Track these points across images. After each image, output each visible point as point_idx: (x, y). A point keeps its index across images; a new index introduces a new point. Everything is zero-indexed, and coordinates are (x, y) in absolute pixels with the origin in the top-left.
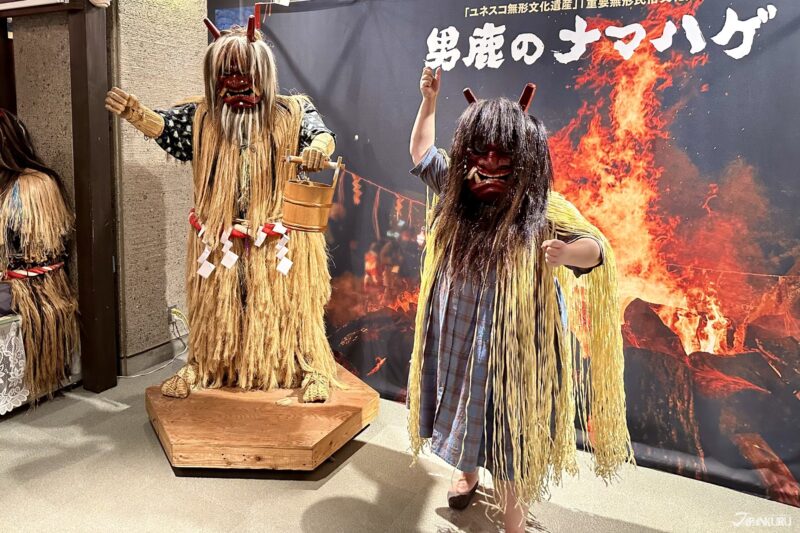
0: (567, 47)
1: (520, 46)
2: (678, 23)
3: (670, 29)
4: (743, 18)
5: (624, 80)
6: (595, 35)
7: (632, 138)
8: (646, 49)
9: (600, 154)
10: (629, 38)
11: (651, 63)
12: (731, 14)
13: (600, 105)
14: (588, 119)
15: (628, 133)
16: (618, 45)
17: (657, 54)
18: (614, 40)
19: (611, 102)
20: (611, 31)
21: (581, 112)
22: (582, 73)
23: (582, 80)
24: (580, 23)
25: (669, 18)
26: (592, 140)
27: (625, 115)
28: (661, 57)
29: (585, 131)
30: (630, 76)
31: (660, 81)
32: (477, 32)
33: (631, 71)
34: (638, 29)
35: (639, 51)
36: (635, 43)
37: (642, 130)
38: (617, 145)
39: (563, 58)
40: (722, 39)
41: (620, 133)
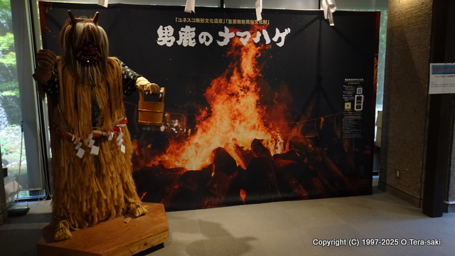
0: (222, 39)
1: (203, 37)
2: (261, 32)
3: (259, 34)
4: (281, 32)
5: (244, 53)
6: (232, 35)
7: (249, 77)
8: (251, 41)
9: (238, 83)
10: (245, 37)
11: (253, 47)
12: (277, 30)
13: (236, 63)
14: (233, 69)
15: (247, 75)
16: (241, 39)
17: (255, 44)
18: (240, 37)
19: (240, 62)
20: (239, 34)
21: (230, 66)
22: (229, 50)
23: (229, 53)
24: (226, 29)
25: (258, 30)
26: (235, 78)
27: (246, 68)
28: (257, 45)
29: (232, 74)
30: (246, 52)
31: (257, 54)
32: (182, 29)
33: (247, 50)
34: (247, 33)
35: (249, 42)
36: (247, 39)
37: (252, 73)
38: (244, 79)
39: (221, 44)
40: (275, 39)
41: (244, 75)
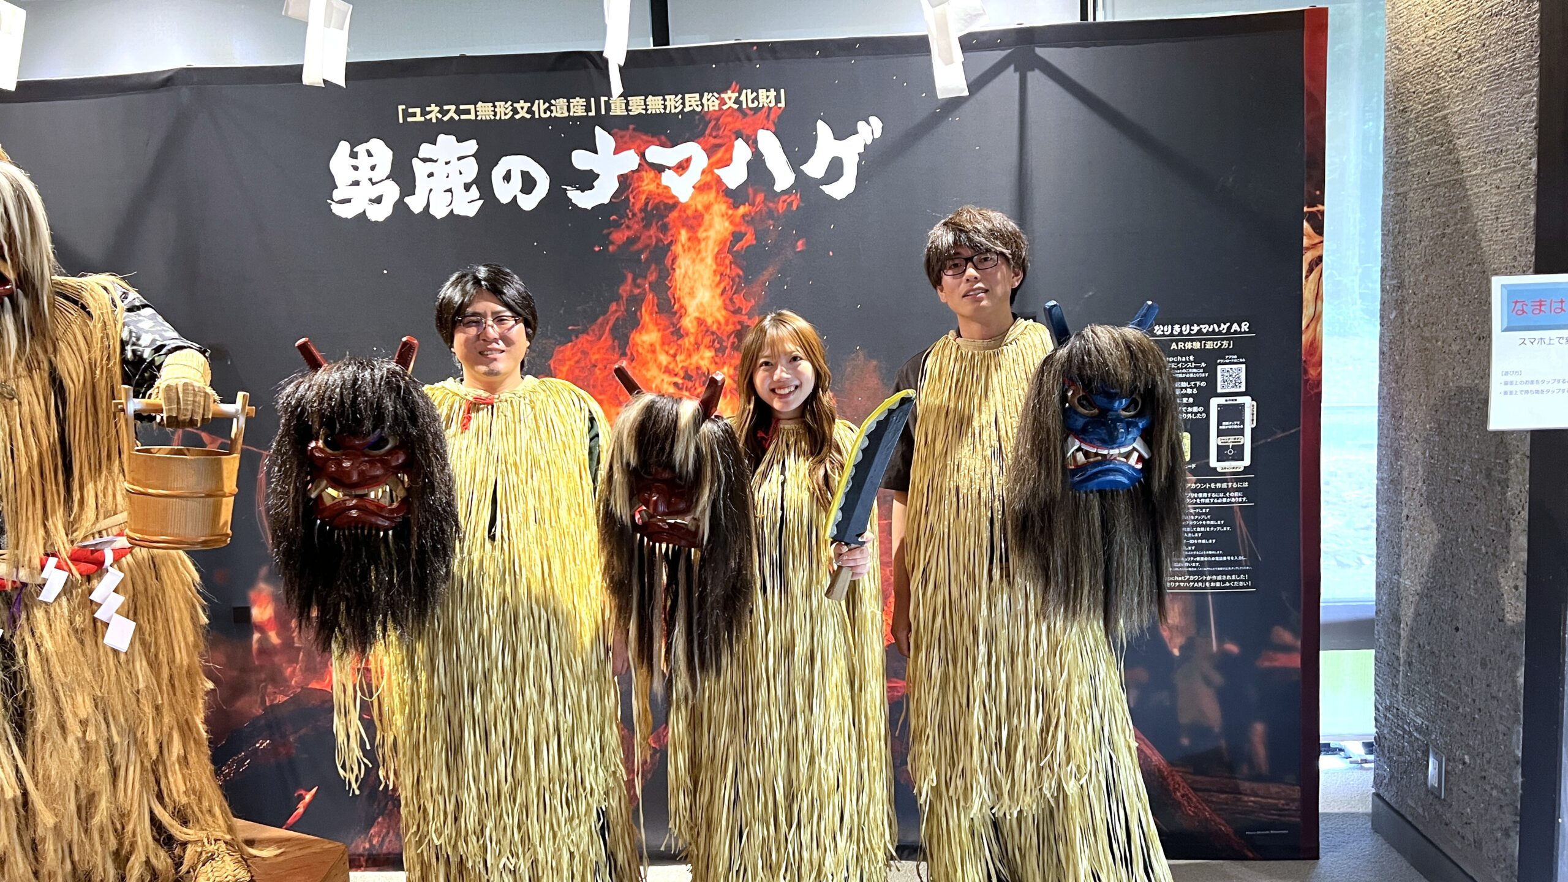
0: (587, 181)
1: (507, 177)
2: (752, 143)
3: (741, 152)
4: (839, 136)
5: (684, 235)
6: (629, 161)
7: (708, 331)
8: (710, 184)
9: (664, 359)
10: (682, 167)
11: (720, 208)
12: (823, 130)
13: (652, 277)
14: (637, 301)
15: (700, 322)
16: (668, 178)
17: (727, 192)
18: (660, 169)
19: (666, 273)
20: (656, 154)
21: (624, 290)
22: (617, 225)
23: (619, 237)
24: (603, 139)
25: (738, 135)
26: (648, 337)
27: (692, 294)
28: (734, 197)
29: (633, 322)
30: (693, 229)
31: (737, 237)
32: (425, 150)
33: (694, 221)
34: (692, 150)
35: (700, 188)
36: (694, 174)
37: (720, 315)
38: (688, 342)
39: (583, 200)
40: (815, 168)
41: (688, 323)
